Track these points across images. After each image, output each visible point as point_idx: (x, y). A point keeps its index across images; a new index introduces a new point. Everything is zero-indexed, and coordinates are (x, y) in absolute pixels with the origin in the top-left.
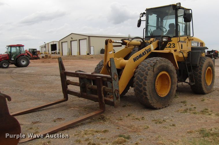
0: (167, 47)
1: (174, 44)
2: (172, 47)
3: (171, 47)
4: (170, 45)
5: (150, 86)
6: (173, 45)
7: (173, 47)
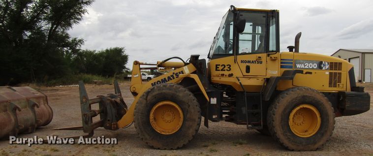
0: (219, 70)
1: (230, 66)
2: (227, 70)
3: (225, 70)
4: (223, 66)
5: (139, 117)
6: (228, 68)
7: (229, 69)
